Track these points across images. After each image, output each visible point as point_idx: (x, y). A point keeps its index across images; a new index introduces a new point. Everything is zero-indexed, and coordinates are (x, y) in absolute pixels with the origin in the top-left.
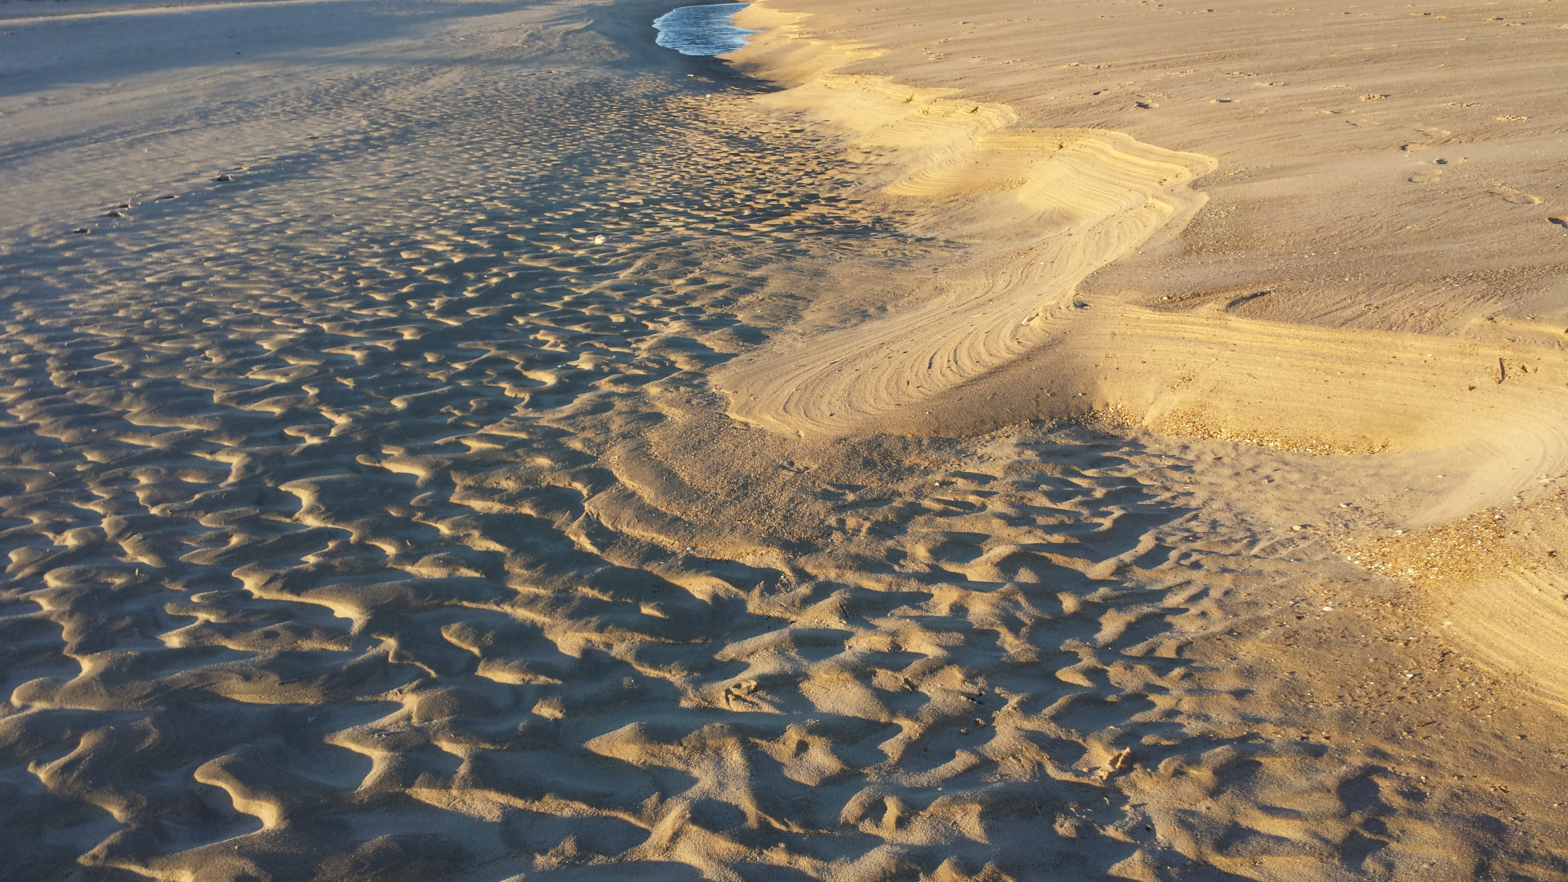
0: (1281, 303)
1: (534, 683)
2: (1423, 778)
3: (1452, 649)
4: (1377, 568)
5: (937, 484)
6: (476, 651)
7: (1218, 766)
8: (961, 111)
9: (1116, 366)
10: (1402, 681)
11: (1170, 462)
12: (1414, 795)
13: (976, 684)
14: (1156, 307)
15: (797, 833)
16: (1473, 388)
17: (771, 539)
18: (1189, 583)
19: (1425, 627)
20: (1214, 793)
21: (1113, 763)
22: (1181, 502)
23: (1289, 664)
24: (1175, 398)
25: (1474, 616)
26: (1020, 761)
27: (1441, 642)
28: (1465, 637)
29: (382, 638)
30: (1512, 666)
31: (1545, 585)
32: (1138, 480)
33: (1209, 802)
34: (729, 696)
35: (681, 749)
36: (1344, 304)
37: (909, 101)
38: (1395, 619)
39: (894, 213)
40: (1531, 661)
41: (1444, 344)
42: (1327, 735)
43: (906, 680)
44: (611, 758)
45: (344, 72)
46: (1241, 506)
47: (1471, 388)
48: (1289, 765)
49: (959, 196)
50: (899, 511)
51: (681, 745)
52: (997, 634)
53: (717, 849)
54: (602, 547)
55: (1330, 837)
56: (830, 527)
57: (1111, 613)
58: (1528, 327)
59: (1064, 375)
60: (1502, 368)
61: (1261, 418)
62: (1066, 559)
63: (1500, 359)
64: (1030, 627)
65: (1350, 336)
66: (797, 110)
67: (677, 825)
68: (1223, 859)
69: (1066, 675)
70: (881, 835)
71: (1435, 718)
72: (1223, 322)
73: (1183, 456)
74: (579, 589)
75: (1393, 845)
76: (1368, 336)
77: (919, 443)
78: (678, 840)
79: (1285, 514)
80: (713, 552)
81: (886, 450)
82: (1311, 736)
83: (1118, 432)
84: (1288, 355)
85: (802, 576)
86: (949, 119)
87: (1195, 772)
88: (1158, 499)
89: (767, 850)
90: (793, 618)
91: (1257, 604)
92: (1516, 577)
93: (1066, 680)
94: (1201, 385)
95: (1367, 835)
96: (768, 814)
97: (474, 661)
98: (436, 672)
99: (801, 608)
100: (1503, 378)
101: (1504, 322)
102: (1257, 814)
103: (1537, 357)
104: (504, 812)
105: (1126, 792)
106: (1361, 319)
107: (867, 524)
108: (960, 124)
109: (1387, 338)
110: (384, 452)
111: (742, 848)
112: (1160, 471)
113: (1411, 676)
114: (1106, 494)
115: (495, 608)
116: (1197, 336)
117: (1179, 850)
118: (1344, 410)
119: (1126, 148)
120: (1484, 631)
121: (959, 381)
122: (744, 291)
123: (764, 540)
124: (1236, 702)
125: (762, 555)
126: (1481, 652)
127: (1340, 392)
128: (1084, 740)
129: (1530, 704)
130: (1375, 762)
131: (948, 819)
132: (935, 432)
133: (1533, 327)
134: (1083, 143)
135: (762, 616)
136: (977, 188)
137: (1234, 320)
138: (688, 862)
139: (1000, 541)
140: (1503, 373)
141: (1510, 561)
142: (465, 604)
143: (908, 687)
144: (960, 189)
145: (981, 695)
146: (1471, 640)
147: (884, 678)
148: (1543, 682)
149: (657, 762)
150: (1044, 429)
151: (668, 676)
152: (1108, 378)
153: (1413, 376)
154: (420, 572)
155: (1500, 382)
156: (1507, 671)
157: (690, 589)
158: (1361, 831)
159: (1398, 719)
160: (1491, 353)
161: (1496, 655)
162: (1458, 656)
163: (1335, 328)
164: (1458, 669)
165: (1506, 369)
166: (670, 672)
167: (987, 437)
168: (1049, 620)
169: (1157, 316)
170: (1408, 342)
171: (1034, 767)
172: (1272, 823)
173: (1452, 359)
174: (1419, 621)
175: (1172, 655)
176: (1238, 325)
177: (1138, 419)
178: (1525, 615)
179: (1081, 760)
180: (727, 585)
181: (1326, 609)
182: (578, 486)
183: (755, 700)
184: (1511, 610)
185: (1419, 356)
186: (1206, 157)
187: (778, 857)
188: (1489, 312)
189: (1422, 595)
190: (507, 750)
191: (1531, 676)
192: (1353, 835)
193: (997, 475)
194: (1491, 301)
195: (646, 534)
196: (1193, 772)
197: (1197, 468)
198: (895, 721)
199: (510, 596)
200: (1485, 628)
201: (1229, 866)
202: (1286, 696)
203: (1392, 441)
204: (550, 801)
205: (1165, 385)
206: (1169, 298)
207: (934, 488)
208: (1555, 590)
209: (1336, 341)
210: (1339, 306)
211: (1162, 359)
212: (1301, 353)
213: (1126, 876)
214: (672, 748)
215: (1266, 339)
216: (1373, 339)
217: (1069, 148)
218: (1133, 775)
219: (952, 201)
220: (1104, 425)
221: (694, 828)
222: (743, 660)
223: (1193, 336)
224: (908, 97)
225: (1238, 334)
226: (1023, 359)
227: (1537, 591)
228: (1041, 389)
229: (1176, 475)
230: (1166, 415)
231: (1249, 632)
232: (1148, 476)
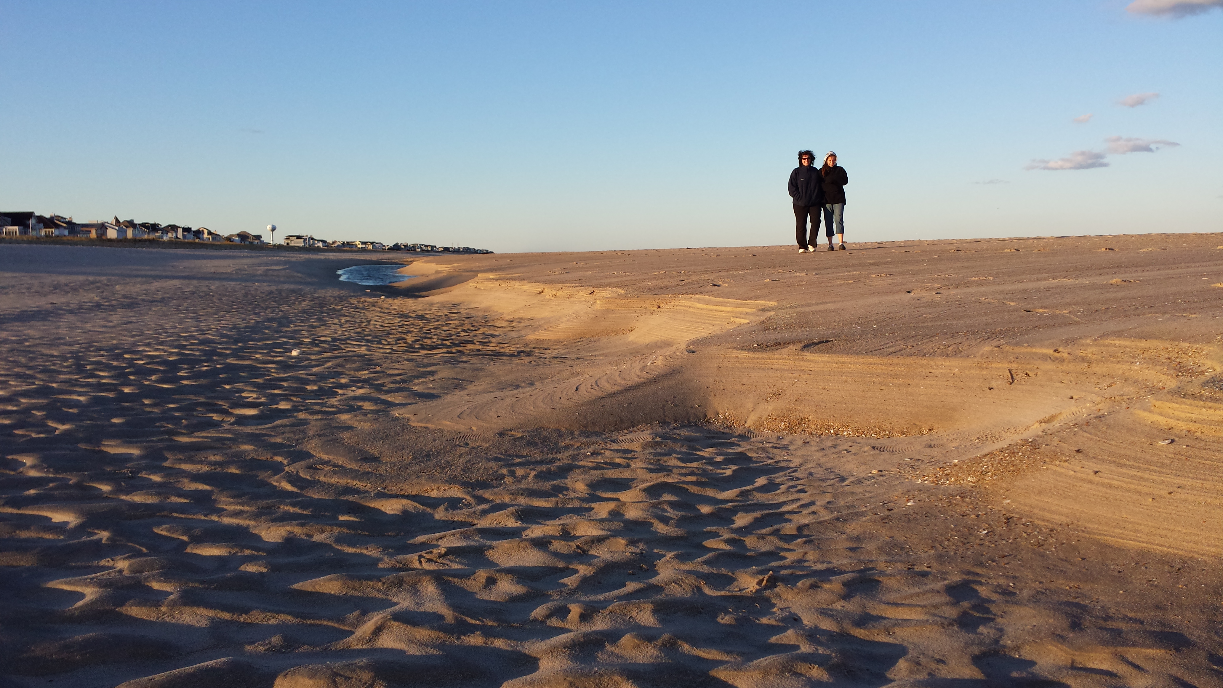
0: (842, 346)
1: (240, 554)
2: (1011, 584)
3: (1014, 515)
4: (943, 482)
5: (588, 453)
6: (185, 538)
7: (846, 581)
8: (581, 294)
9: (722, 387)
10: (980, 535)
11: (771, 445)
12: (1006, 593)
13: (638, 547)
14: (750, 349)
15: (491, 626)
16: (992, 388)
17: (452, 481)
18: (798, 500)
19: (990, 507)
20: (846, 597)
21: (759, 583)
22: (783, 464)
23: (888, 533)
24: (769, 407)
25: (1026, 494)
26: (681, 586)
27: (1005, 513)
28: (1022, 508)
29: (96, 531)
30: (1064, 519)
31: (1078, 468)
32: (748, 454)
33: (842, 603)
34: (422, 559)
35: (380, 584)
36: (888, 345)
37: (540, 293)
38: (965, 504)
39: (534, 348)
40: (1077, 514)
41: (967, 363)
42: (928, 566)
43: (578, 547)
44: (314, 593)
45: (82, 278)
46: (829, 465)
47: (990, 389)
48: (902, 581)
49: (584, 339)
50: (559, 468)
51: (380, 581)
52: (651, 524)
53: (418, 637)
54: (301, 488)
55: (946, 616)
56: (502, 474)
57: (740, 515)
58: (1025, 350)
59: (684, 393)
60: (1011, 375)
61: (836, 416)
62: (699, 488)
63: (1009, 370)
64: (677, 520)
65: (896, 361)
66: (453, 303)
67: (379, 623)
68: (862, 631)
69: (710, 543)
70: (567, 627)
71: (1011, 553)
72: (800, 357)
73: (779, 442)
74: (282, 507)
75: (999, 620)
76: (909, 360)
77: (572, 433)
78: (381, 633)
79: (863, 467)
80: (402, 490)
81: (546, 437)
82: (915, 567)
83: (727, 431)
84: (851, 375)
85: (481, 500)
86: (572, 299)
87: (828, 586)
88: (765, 463)
89: (465, 636)
90: (476, 522)
91: (855, 506)
92: (1055, 468)
93: (711, 546)
94: (787, 397)
95: (976, 614)
96: (464, 615)
97: (185, 544)
98: (147, 549)
99: (481, 515)
100: (1013, 381)
101: (1007, 348)
102: (883, 606)
103: (1036, 367)
104: (212, 622)
105: (774, 601)
106: (903, 352)
107: (533, 473)
108: (581, 302)
109: (923, 361)
110: (103, 443)
111: (441, 634)
112: (764, 449)
113: (986, 532)
114: (724, 460)
115: (203, 518)
116: (782, 367)
117: (825, 628)
118: (897, 407)
119: (708, 303)
120: (1036, 502)
121: (602, 394)
122: (418, 377)
123: (446, 481)
124: (851, 553)
125: (445, 490)
126: (1037, 514)
127: (893, 397)
128: (733, 574)
129: (1083, 540)
130: (971, 578)
131: (625, 615)
132: (584, 427)
133: (1029, 350)
134: (676, 304)
135: (447, 521)
136: (597, 334)
137: (808, 355)
138: (390, 647)
139: (643, 481)
140: (1012, 378)
141: (1047, 460)
142: (175, 515)
143: (579, 551)
144: (584, 334)
145: (642, 553)
146: (1027, 509)
147: (558, 546)
148: (1090, 525)
149: (356, 593)
150: (671, 427)
151: (365, 552)
152: (717, 396)
153: (946, 383)
154: (133, 500)
155: (1011, 384)
156: (1060, 523)
157: (383, 509)
158: (971, 612)
159: (982, 555)
160: (1002, 367)
161: (1049, 515)
162: (1020, 519)
163: (884, 356)
164: (1022, 526)
165: (1014, 376)
166: (367, 549)
167: (626, 431)
168: (692, 517)
169: (751, 355)
170: (939, 363)
171: (693, 589)
172: (897, 610)
173: (973, 372)
174: (983, 504)
175: (794, 532)
176: (812, 358)
177: (742, 422)
178: (1066, 488)
179: (732, 585)
180: (415, 504)
181: (909, 504)
182: (279, 459)
183: (445, 562)
184: (1055, 487)
185: (948, 371)
186: (768, 302)
187: (475, 640)
188: (997, 343)
189: (982, 490)
190: (215, 588)
191: (1080, 523)
192: (965, 614)
193: (636, 449)
194: (995, 340)
195: (341, 481)
196: (827, 586)
197: (792, 448)
198: (571, 567)
199: (220, 512)
200: (1037, 500)
201: (868, 636)
202: (889, 548)
203: (936, 426)
204: (256, 614)
205: (761, 399)
206: (758, 345)
207: (587, 456)
208: (1087, 470)
209: (886, 364)
210: (885, 346)
211: (757, 382)
212: (861, 373)
213: (783, 643)
214: (372, 583)
215: (834, 365)
216: (913, 362)
217: (665, 308)
218: (777, 590)
219: (579, 342)
220: (717, 425)
221: (396, 624)
222: (433, 543)
223: (779, 367)
224: (540, 290)
225: (812, 364)
226: (651, 382)
227: (1072, 473)
228: (667, 401)
229: (776, 451)
230: (764, 418)
231: (852, 519)
232: (755, 452)
